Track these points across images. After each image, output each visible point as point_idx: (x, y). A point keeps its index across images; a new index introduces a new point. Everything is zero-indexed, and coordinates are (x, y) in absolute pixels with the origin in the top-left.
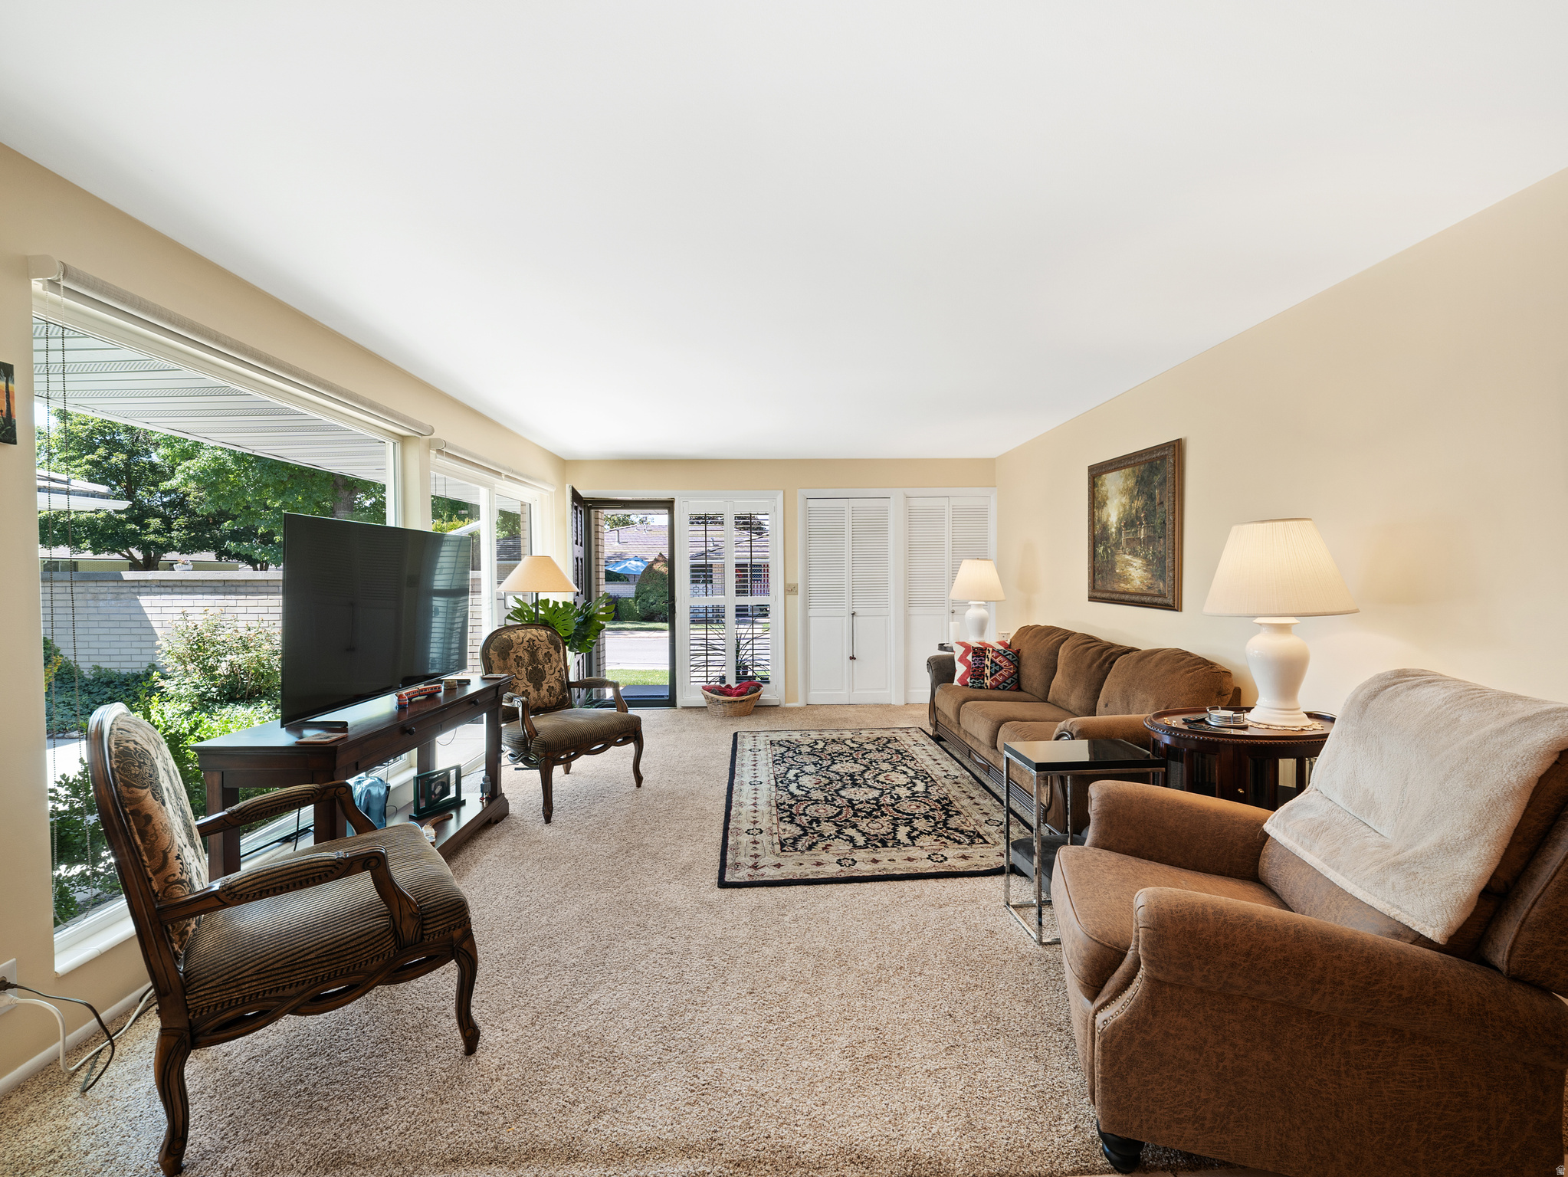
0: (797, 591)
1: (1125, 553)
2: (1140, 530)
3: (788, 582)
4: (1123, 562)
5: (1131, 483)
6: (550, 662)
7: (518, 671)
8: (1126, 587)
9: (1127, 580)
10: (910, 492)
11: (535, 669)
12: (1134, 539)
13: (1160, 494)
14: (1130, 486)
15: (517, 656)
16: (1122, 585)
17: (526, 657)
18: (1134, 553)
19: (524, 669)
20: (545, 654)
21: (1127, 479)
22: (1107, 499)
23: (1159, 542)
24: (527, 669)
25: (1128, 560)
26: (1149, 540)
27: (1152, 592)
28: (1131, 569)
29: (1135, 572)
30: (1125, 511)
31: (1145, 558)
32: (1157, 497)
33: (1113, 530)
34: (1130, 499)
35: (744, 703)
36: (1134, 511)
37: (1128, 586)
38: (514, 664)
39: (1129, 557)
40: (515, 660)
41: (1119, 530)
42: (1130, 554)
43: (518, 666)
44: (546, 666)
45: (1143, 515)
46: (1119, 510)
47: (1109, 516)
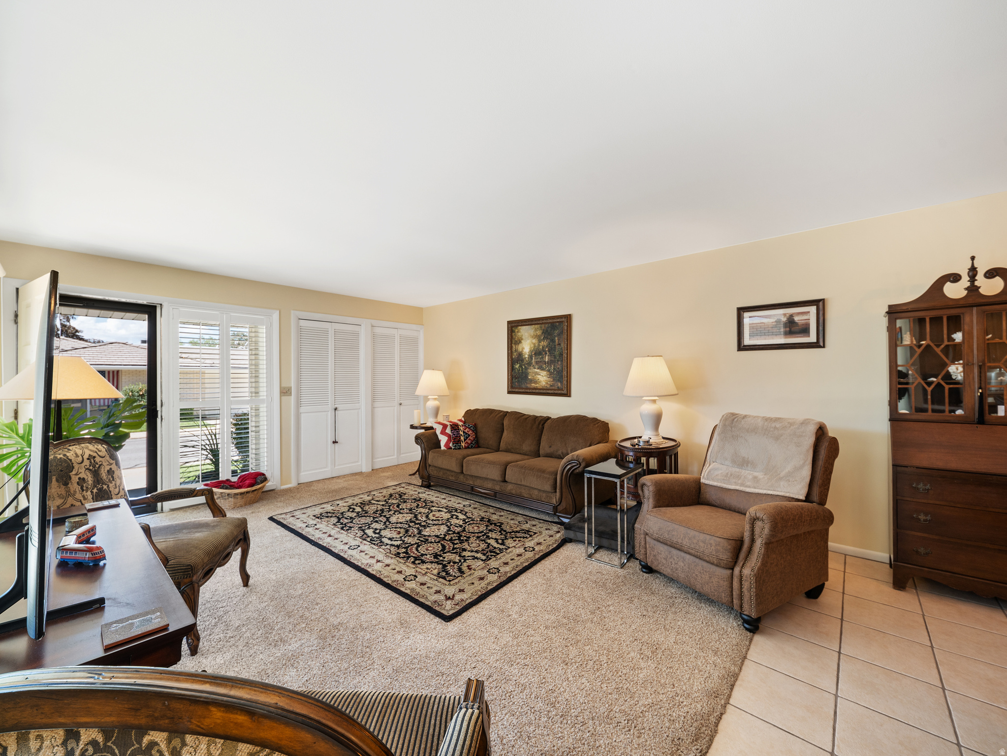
0: (291, 393)
1: (535, 368)
2: (545, 357)
3: (283, 386)
4: (533, 373)
5: (539, 332)
6: (113, 480)
7: (83, 496)
8: (536, 385)
9: (536, 382)
10: (375, 322)
11: (100, 490)
12: (541, 362)
13: (559, 340)
14: (538, 334)
15: (79, 478)
16: (533, 385)
17: (90, 479)
18: (541, 368)
19: (89, 493)
20: (108, 471)
21: (536, 330)
22: (522, 339)
23: (557, 363)
24: (92, 492)
25: (537, 372)
26: (550, 362)
27: (553, 388)
28: (539, 376)
29: (542, 378)
30: (535, 346)
31: (549, 371)
32: (557, 341)
33: (527, 356)
34: (538, 341)
35: (256, 492)
36: (541, 347)
37: (537, 385)
38: (78, 488)
39: (538, 371)
40: (78, 483)
41: (531, 357)
42: (538, 369)
43: (83, 490)
44: (111, 485)
45: (547, 349)
46: (531, 346)
47: (523, 348)
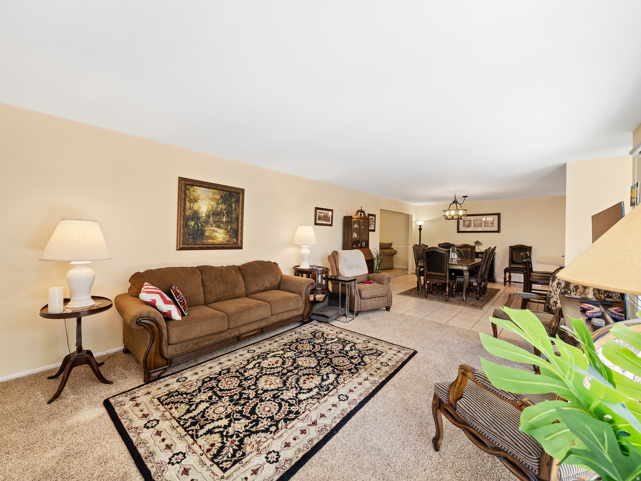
1: (212, 227)
2: (223, 218)
4: (210, 230)
5: (218, 197)
8: (213, 241)
9: (213, 238)
12: (219, 221)
13: (235, 206)
14: (217, 198)
16: (210, 241)
18: (218, 227)
21: (214, 194)
22: (199, 199)
23: (234, 224)
25: (214, 230)
26: (228, 223)
27: (230, 243)
28: (216, 234)
29: (220, 235)
30: (213, 208)
31: (226, 229)
32: (234, 207)
33: (204, 215)
34: (217, 203)
36: (219, 209)
37: (214, 241)
39: (216, 229)
41: (208, 216)
42: (216, 227)
45: (225, 212)
46: (208, 207)
47: (200, 207)
